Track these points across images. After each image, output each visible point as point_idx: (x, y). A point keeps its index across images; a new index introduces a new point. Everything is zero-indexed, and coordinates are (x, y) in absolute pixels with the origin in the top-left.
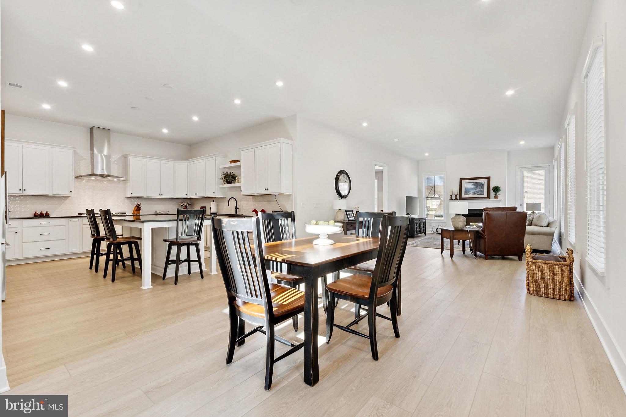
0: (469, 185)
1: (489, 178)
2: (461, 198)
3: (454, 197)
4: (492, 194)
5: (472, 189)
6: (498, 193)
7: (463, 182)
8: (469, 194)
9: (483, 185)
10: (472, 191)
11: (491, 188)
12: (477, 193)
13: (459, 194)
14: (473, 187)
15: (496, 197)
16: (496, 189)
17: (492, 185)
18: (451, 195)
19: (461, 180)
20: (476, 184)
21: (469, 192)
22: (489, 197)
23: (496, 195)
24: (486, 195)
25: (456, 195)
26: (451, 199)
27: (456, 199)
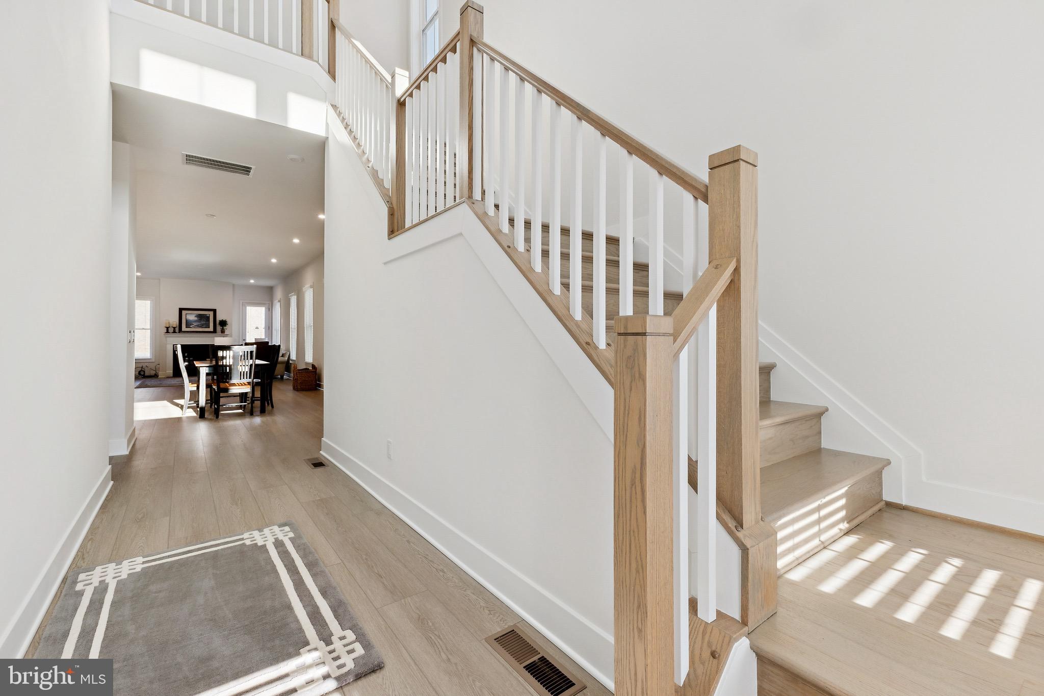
0: (192, 317)
1: (214, 311)
2: (180, 330)
3: (171, 330)
4: (219, 328)
5: (195, 321)
6: (225, 328)
7: (184, 312)
8: (191, 326)
9: (208, 318)
10: (195, 324)
11: (218, 322)
12: (201, 327)
13: (178, 326)
14: (196, 319)
15: (223, 331)
16: (223, 323)
17: (219, 318)
18: (167, 328)
19: (181, 310)
20: (200, 317)
21: (191, 325)
22: (215, 331)
23: (223, 329)
24: (211, 329)
25: (174, 328)
26: (168, 332)
27: (174, 332)
